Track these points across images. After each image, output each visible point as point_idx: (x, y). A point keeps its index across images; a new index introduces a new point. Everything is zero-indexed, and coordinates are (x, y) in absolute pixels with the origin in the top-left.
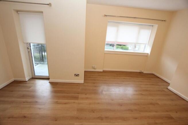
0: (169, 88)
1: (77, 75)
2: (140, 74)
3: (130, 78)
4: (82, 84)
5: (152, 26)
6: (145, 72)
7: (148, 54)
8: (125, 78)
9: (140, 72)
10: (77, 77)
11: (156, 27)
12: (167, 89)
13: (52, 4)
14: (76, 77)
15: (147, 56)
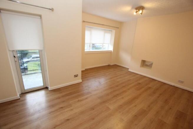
0: (129, 70)
1: (76, 76)
2: (109, 67)
3: (106, 70)
4: (81, 83)
5: (111, 31)
6: (112, 64)
7: (111, 51)
8: (104, 71)
9: (108, 65)
10: (77, 77)
11: (114, 31)
12: (128, 71)
13: (54, 9)
14: (75, 78)
15: (110, 53)
